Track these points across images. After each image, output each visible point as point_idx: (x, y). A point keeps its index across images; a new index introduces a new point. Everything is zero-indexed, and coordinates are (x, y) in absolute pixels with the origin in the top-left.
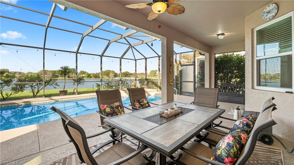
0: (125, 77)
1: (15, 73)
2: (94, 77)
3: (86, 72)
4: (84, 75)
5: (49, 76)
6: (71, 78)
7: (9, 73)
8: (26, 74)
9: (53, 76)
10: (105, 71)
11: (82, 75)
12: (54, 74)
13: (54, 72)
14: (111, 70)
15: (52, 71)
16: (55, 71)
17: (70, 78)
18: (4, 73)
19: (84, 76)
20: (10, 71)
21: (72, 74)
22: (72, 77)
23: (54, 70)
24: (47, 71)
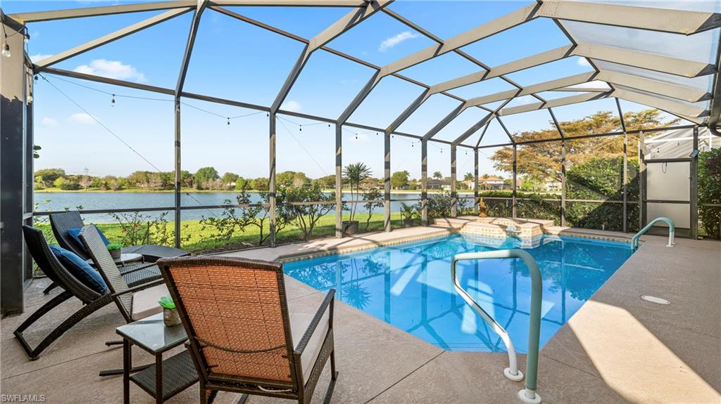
0: (331, 188)
1: (80, 178)
2: (257, 189)
3: (237, 176)
4: (233, 184)
5: (156, 184)
6: (204, 191)
7: (66, 178)
8: (104, 182)
9: (162, 186)
10: (282, 174)
11: (228, 184)
12: (165, 180)
13: (166, 176)
14: (297, 172)
15: (161, 175)
16: (169, 173)
17: (202, 189)
18: (54, 179)
19: (234, 187)
20: (66, 174)
21: (208, 180)
22: (207, 189)
23: (167, 171)
24: (151, 173)
